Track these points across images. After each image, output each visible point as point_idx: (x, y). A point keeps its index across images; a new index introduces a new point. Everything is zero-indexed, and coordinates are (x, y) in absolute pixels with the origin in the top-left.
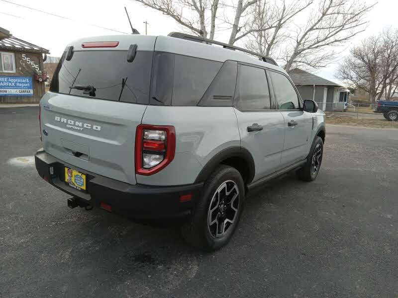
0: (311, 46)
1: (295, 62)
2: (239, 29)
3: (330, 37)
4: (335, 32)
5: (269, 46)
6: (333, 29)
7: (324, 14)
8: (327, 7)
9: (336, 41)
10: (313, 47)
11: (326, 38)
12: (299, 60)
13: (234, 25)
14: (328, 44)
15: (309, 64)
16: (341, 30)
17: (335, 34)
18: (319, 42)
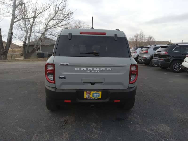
0: (51, 27)
1: (46, 34)
2: (16, 17)
3: (59, 23)
4: (60, 22)
5: (32, 26)
6: (60, 20)
7: (56, 14)
8: (57, 10)
9: (62, 25)
10: (52, 28)
11: (57, 24)
12: (48, 33)
13: (13, 15)
14: (59, 27)
15: (53, 35)
16: (63, 21)
17: (61, 22)
18: (55, 26)
